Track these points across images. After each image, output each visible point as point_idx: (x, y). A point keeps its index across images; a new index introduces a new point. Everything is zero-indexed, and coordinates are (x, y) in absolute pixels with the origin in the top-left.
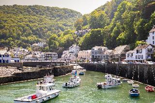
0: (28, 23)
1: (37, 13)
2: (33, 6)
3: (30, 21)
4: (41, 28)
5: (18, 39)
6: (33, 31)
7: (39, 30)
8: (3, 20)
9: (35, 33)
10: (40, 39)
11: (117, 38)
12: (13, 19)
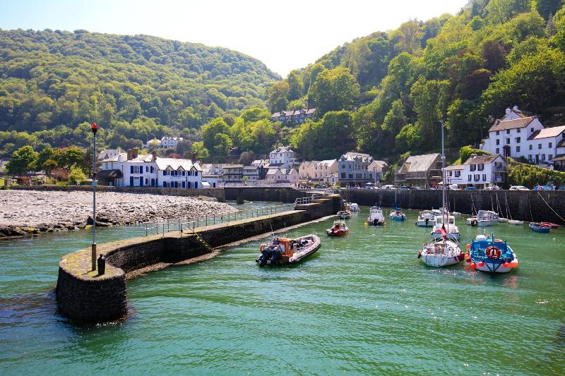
0: (128, 84)
1: (147, 56)
2: (136, 38)
3: (132, 79)
4: (164, 99)
5: (106, 125)
6: (144, 106)
7: (160, 103)
8: (57, 74)
9: (149, 110)
10: (165, 128)
11: (398, 136)
12: (84, 71)
